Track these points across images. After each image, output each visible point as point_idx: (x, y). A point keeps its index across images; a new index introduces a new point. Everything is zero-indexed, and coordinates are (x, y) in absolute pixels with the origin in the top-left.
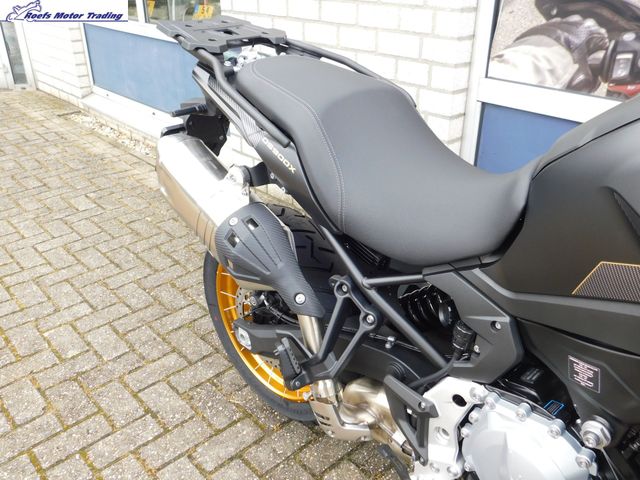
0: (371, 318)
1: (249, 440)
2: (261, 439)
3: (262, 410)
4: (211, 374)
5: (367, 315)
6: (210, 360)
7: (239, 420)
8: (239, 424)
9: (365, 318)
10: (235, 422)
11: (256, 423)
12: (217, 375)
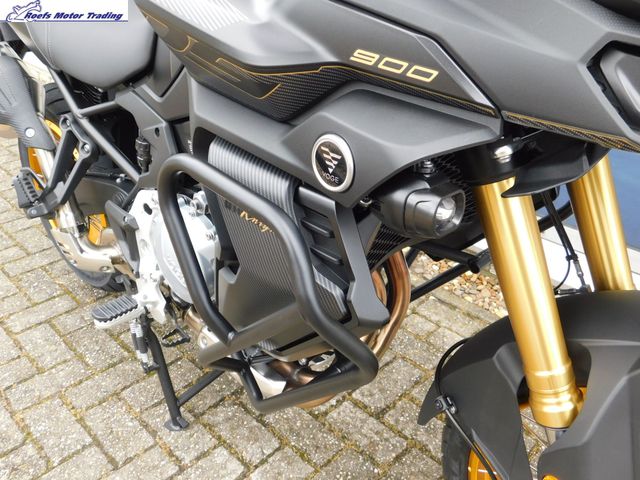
0: (88, 147)
1: (62, 310)
2: (73, 310)
3: (83, 288)
4: (45, 262)
5: (85, 144)
6: (48, 252)
7: (58, 296)
8: (57, 299)
9: (83, 147)
10: (54, 297)
11: (74, 298)
12: (52, 263)
